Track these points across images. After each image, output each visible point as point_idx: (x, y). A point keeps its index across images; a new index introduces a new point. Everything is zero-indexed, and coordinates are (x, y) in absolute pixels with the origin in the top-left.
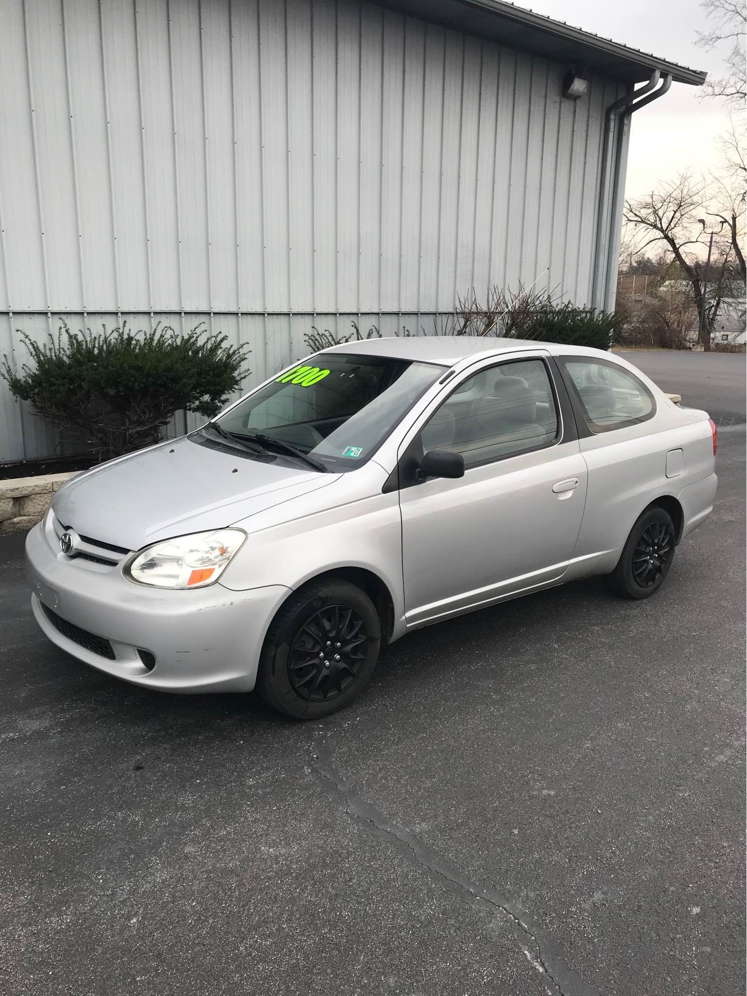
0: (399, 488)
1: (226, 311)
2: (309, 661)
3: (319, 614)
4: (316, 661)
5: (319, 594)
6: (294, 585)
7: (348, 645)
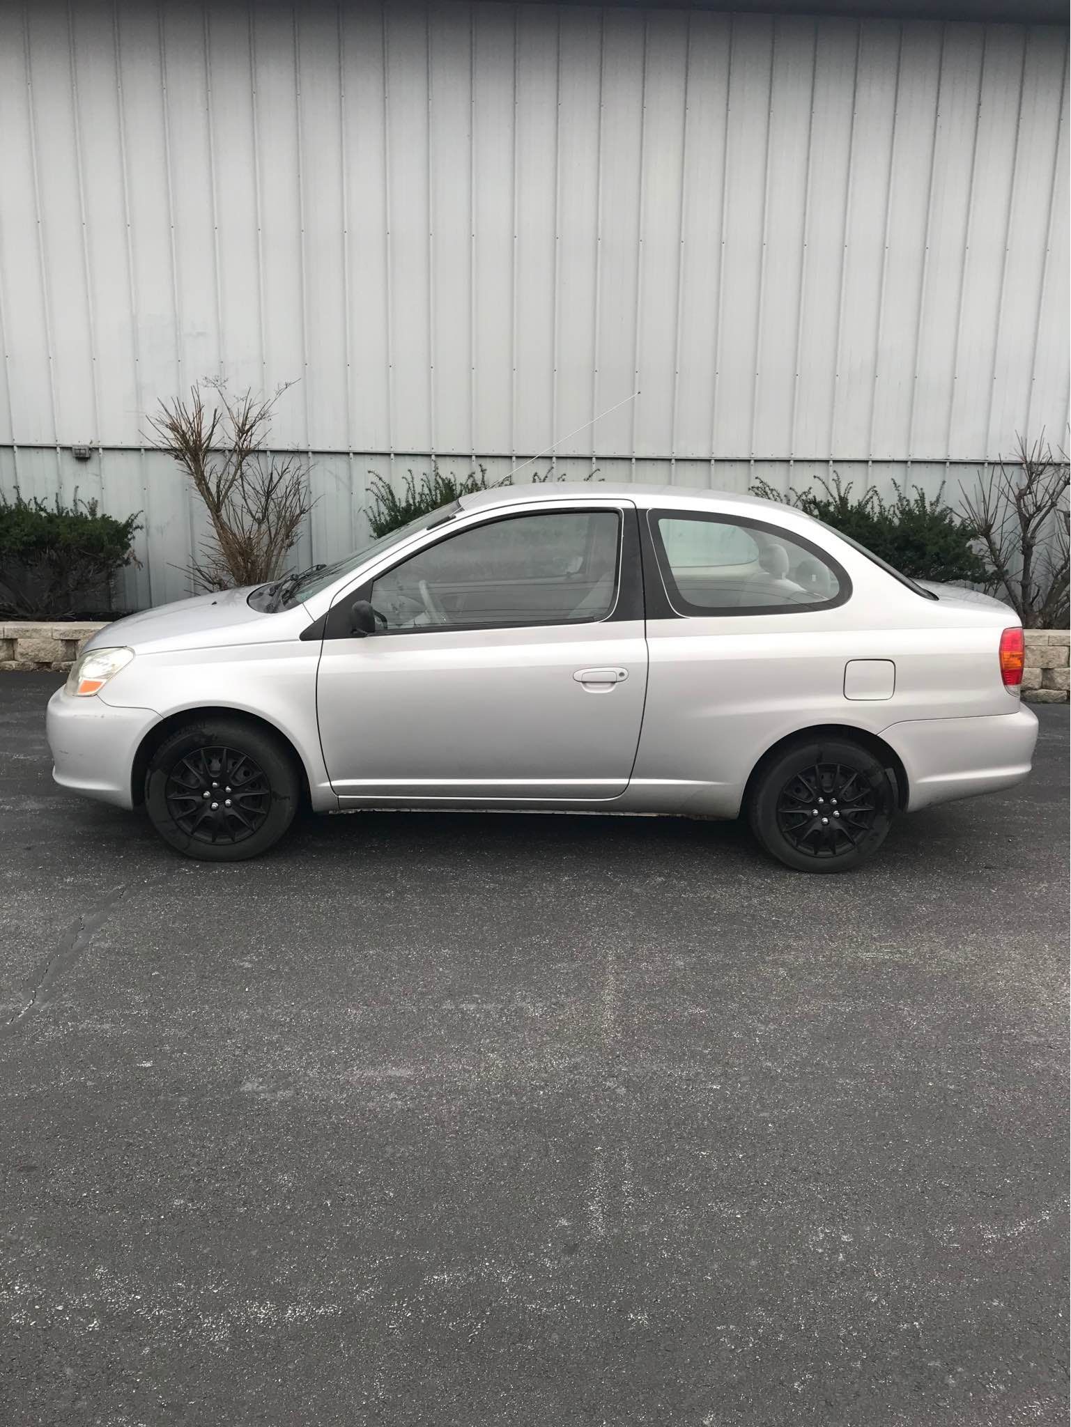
0: (323, 638)
1: (654, 456)
2: (188, 795)
3: (202, 752)
4: (197, 799)
5: (204, 730)
6: (165, 713)
7: (239, 793)
